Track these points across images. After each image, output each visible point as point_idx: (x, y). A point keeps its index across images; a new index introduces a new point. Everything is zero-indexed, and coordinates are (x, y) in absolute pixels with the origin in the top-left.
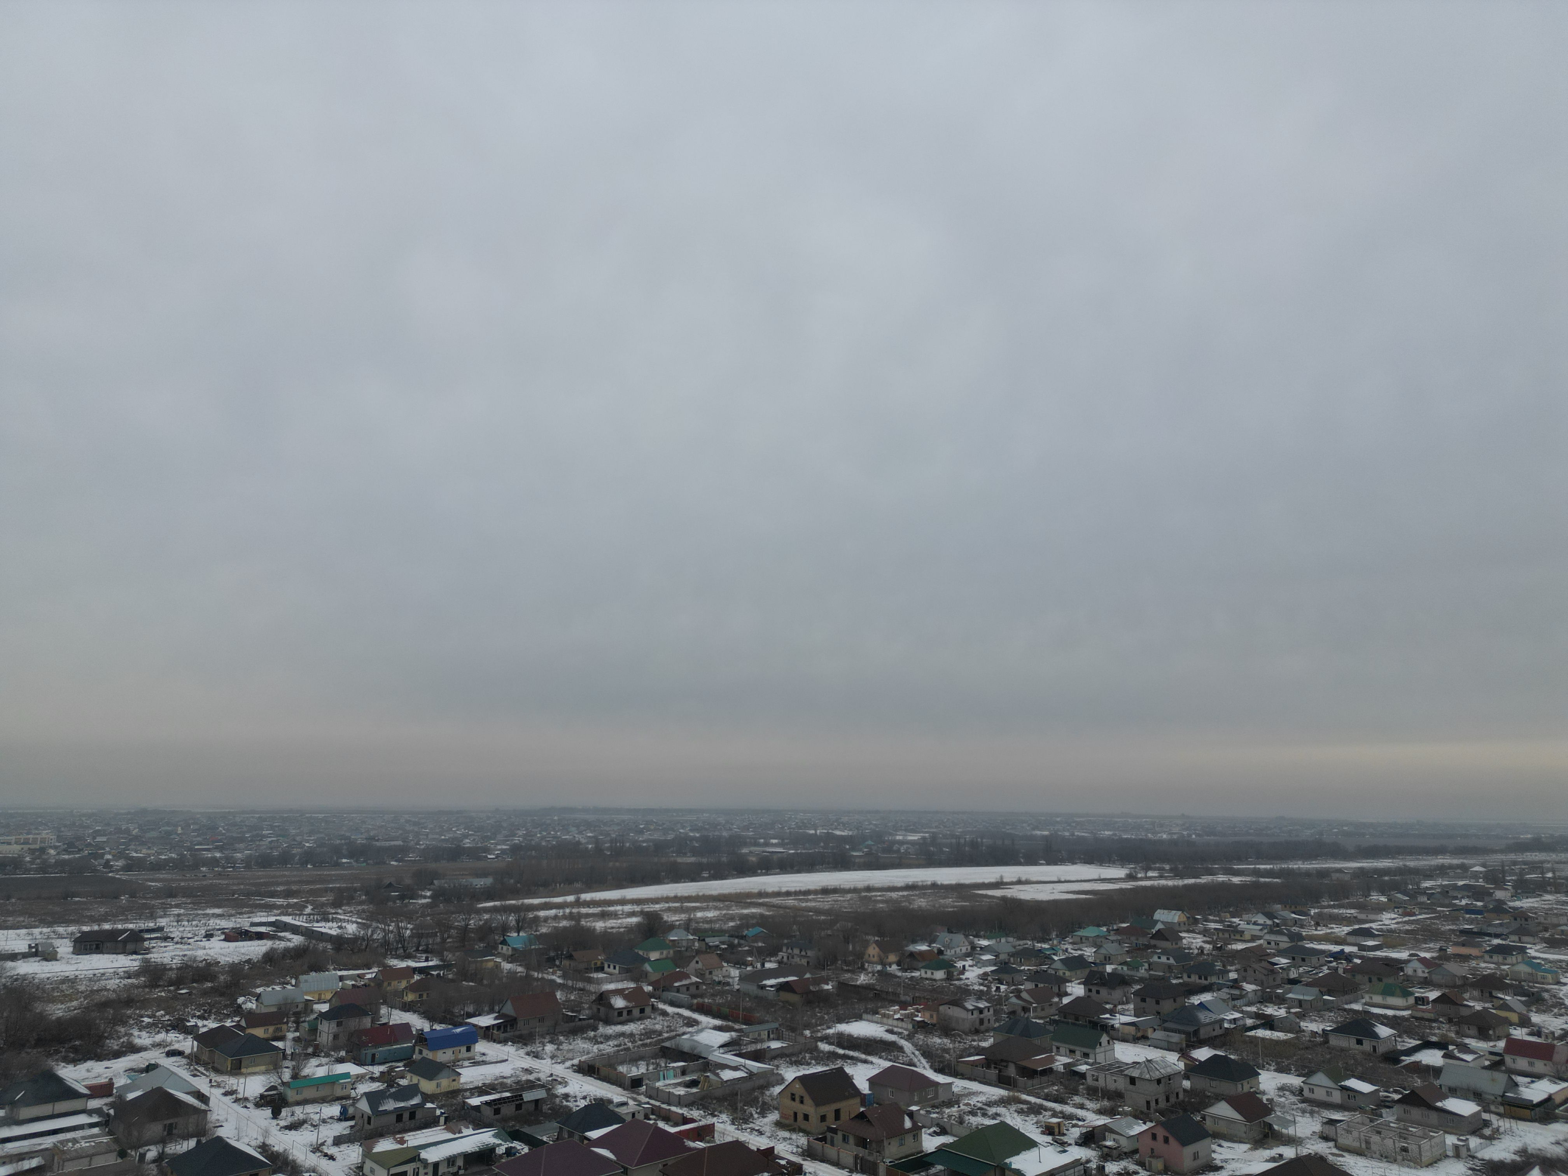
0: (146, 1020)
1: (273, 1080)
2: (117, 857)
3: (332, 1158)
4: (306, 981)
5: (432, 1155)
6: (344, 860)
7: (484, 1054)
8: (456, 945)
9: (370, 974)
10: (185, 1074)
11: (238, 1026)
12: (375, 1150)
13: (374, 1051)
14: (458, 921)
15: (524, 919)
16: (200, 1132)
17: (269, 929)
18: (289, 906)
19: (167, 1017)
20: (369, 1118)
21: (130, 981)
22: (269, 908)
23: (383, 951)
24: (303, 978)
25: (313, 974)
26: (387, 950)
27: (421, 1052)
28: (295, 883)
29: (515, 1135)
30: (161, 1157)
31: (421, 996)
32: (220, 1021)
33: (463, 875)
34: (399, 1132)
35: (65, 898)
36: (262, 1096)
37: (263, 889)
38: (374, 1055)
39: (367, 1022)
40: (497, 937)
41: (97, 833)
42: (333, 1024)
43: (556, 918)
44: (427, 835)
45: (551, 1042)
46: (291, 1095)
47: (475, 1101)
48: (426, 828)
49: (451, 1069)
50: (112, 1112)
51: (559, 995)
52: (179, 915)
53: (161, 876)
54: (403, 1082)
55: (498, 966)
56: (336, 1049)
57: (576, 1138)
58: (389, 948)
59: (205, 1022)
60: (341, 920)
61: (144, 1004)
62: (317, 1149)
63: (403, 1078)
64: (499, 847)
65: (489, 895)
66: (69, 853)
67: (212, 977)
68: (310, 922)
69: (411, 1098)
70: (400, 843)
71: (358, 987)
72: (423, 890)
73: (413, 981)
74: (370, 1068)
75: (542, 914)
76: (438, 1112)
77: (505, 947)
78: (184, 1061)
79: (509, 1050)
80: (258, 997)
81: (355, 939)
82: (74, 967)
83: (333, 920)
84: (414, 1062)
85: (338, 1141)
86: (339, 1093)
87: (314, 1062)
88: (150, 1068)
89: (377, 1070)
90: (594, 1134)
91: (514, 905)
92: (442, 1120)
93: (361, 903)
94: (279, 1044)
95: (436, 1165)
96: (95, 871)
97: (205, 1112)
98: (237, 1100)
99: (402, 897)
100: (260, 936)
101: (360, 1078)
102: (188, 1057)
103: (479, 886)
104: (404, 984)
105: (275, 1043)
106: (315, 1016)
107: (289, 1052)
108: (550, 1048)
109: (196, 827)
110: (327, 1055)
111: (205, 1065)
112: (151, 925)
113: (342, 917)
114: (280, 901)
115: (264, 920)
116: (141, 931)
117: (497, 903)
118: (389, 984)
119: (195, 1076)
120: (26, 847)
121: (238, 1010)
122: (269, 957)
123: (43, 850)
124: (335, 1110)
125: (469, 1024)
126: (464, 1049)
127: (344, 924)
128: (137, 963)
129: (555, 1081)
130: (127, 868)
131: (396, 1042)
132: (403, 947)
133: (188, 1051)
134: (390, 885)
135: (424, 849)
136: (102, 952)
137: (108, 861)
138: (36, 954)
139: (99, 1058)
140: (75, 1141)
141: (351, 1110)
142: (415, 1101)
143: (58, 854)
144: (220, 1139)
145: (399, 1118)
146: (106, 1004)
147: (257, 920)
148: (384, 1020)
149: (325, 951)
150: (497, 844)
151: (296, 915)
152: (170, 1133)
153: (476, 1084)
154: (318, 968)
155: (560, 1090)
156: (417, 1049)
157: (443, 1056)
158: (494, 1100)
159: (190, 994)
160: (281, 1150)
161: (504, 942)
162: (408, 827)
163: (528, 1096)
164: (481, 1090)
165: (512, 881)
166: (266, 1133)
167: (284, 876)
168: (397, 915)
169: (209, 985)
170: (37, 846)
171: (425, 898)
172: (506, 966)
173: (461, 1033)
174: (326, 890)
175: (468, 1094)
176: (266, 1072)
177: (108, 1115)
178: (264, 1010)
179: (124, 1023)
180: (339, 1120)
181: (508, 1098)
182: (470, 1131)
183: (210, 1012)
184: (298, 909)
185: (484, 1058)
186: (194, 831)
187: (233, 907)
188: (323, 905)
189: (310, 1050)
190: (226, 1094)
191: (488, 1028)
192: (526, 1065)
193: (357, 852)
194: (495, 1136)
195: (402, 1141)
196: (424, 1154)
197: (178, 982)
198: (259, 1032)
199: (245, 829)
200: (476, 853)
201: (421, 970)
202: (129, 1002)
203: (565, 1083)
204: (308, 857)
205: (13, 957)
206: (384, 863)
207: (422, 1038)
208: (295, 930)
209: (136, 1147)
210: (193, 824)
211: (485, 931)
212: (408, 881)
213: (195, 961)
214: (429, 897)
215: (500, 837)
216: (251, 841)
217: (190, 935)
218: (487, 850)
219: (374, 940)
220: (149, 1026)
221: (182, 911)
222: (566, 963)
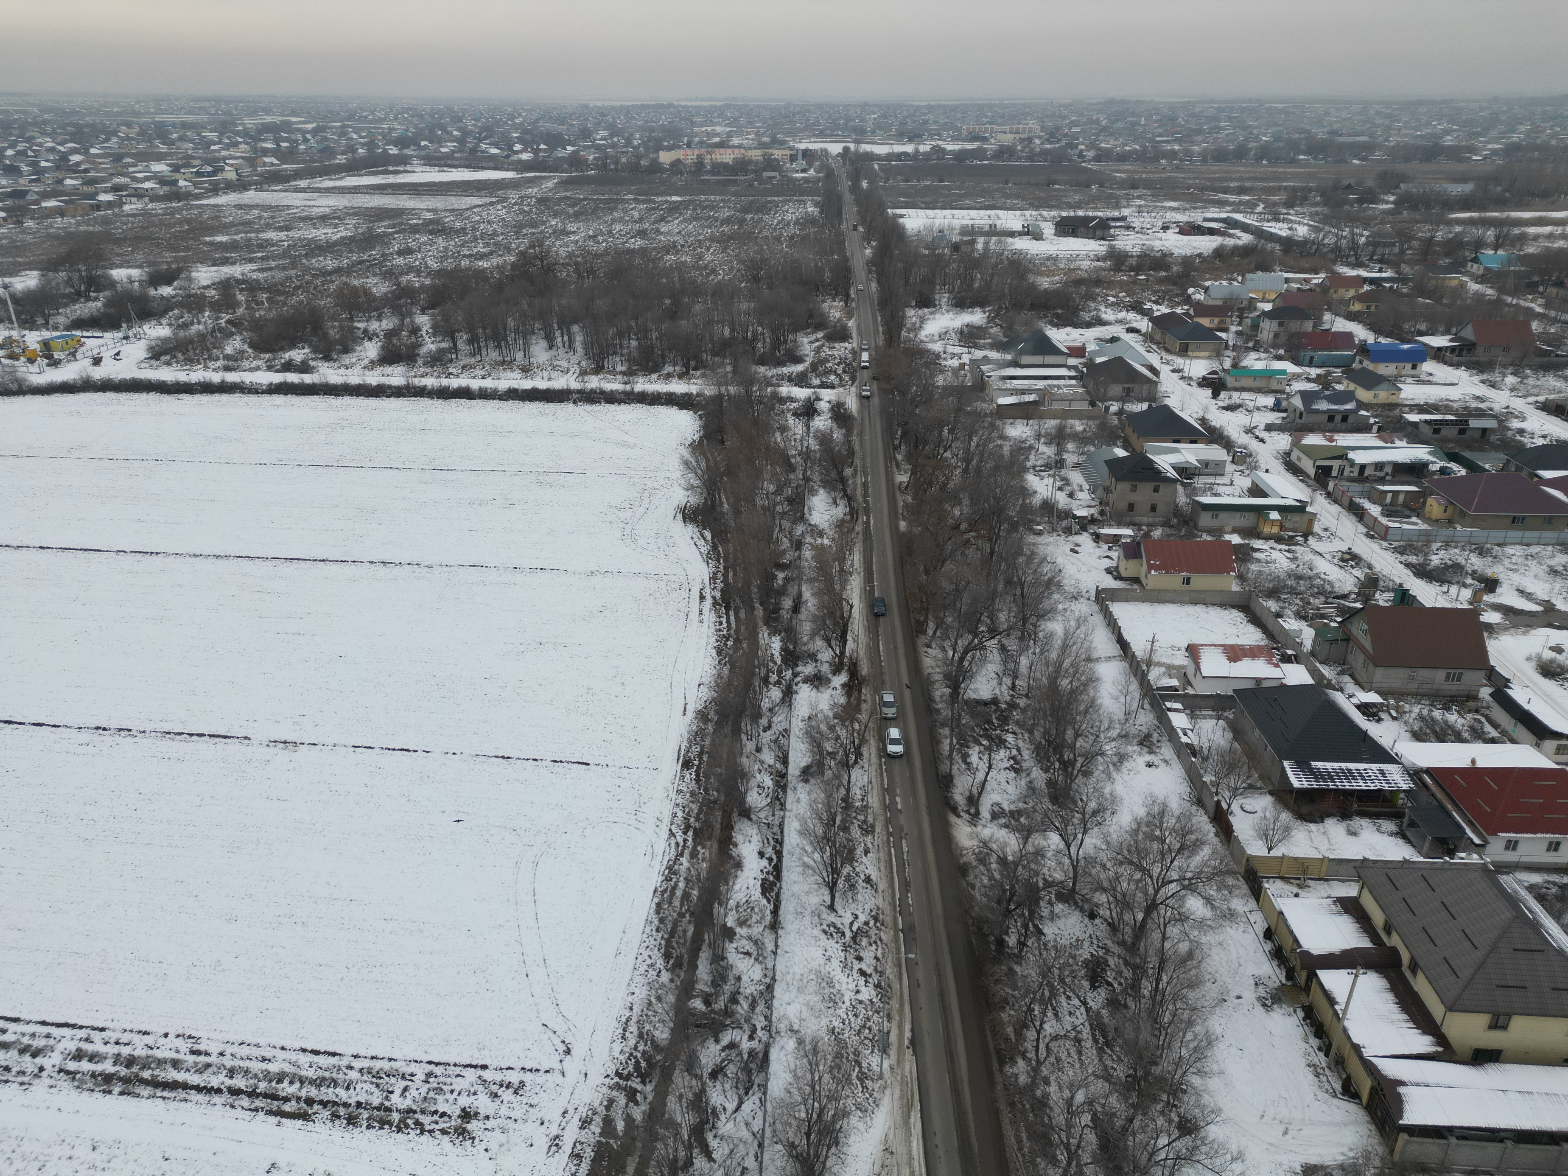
0: (1112, 299)
1: (1215, 365)
2: (1090, 147)
3: (1262, 441)
4: (1252, 280)
5: (1360, 458)
6: (1302, 157)
7: (1431, 374)
8: (1416, 257)
9: (1317, 279)
10: (1141, 349)
11: (1187, 314)
12: (1303, 442)
13: (1312, 354)
14: (1423, 231)
15: (1507, 235)
16: (1152, 398)
17: (1221, 225)
18: (1241, 203)
19: (1128, 299)
20: (1301, 414)
21: (1098, 263)
22: (1221, 204)
23: (1333, 256)
24: (1249, 276)
25: (1259, 273)
26: (1337, 257)
27: (1361, 362)
28: (1248, 179)
29: (1453, 457)
30: (1120, 412)
31: (1369, 307)
32: (1172, 307)
33: (1437, 179)
34: (1329, 431)
35: (1048, 185)
36: (1204, 378)
37: (1217, 184)
38: (1312, 358)
39: (1309, 326)
40: (1467, 254)
41: (1073, 124)
42: (1275, 324)
43: (1550, 236)
44: (1399, 130)
45: (1514, 374)
46: (1230, 381)
47: (1414, 418)
48: (1399, 121)
49: (1393, 383)
50: (1085, 370)
51: (1535, 325)
52: (1140, 206)
53: (1126, 167)
54: (1339, 387)
55: (1463, 285)
56: (1276, 346)
57: (1524, 473)
58: (1339, 254)
59: (1159, 307)
60: (1292, 221)
61: (1110, 285)
62: (1250, 431)
63: (1339, 383)
64: (1490, 146)
65: (1466, 203)
66: (1051, 143)
67: (1167, 268)
68: (1261, 221)
69: (1346, 403)
70: (1365, 139)
71: (1303, 291)
72: (1386, 194)
73: (1362, 291)
74: (1307, 369)
75: (1532, 230)
76: (1372, 421)
77: (1475, 266)
78: (1141, 338)
79: (1461, 375)
80: (1207, 289)
81: (1305, 242)
82: (1055, 247)
83: (1284, 221)
84: (1353, 370)
85: (1269, 428)
86: (1274, 386)
87: (1253, 355)
88: (1114, 340)
89: (1314, 372)
90: (1548, 474)
91: (1496, 218)
92: (1375, 428)
93: (1316, 204)
94: (1223, 335)
95: (1363, 467)
96: (1071, 160)
97: (1156, 383)
98: (1182, 378)
99: (1360, 201)
100: (1211, 232)
101: (1296, 377)
102: (1144, 335)
103: (1454, 193)
104: (1351, 293)
105: (1219, 334)
106: (1258, 313)
107: (1231, 343)
108: (1511, 380)
109: (1159, 117)
110: (1266, 351)
111: (1158, 344)
112: (1116, 214)
113: (1293, 218)
114: (1232, 198)
115: (1216, 216)
116: (1108, 219)
117: (1475, 215)
118: (1336, 292)
119: (1149, 352)
120: (1018, 136)
121: (1188, 300)
122: (1219, 253)
123: (1030, 140)
124: (1270, 401)
125: (1419, 342)
126: (1409, 366)
127: (1295, 226)
128: (1104, 248)
129: (1510, 414)
130: (1097, 159)
131: (1337, 349)
132: (1356, 255)
133: (1144, 330)
134: (1349, 187)
135: (1393, 147)
136: (1076, 236)
137: (1081, 151)
138: (1028, 233)
139: (1076, 326)
140: (1059, 387)
141: (1284, 404)
142: (1350, 406)
143: (1042, 143)
144: (1167, 407)
145: (1331, 418)
146: (1079, 282)
147: (1209, 215)
148: (1326, 326)
149: (1272, 251)
150: (1487, 142)
151: (1247, 213)
152: (1128, 395)
153: (1417, 402)
154: (1265, 267)
155: (1515, 424)
156: (1358, 358)
157: (1385, 369)
158: (1436, 421)
159: (1147, 280)
160: (1218, 426)
161: (1475, 260)
162: (1379, 121)
163: (1474, 423)
164: (1422, 409)
165: (1499, 189)
166: (1206, 409)
167: (1238, 172)
168: (1353, 220)
169: (1164, 274)
170: (1026, 136)
171: (1387, 203)
172: (1474, 287)
173: (1408, 350)
174: (1279, 189)
175: (1407, 409)
176: (1209, 358)
177: (1082, 372)
178: (1211, 303)
179: (1094, 300)
180: (1272, 410)
181: (1451, 421)
182: (1404, 444)
183: (1163, 299)
184: (1250, 207)
185: (1430, 378)
186: (1156, 122)
187: (1188, 201)
188: (1275, 204)
189: (1251, 344)
190: (1174, 371)
191: (1440, 349)
192: (1478, 393)
193: (1316, 148)
194: (1430, 453)
195: (1331, 440)
196: (1351, 455)
197: (1138, 269)
198: (1205, 322)
199: (1203, 120)
200: (1456, 154)
201: (1372, 281)
202: (1098, 282)
203: (1522, 418)
204: (1265, 153)
205: (1012, 234)
206: (1345, 162)
207: (1364, 349)
208: (1245, 228)
209: (1103, 400)
210: (1156, 114)
211: (1454, 246)
212: (1370, 183)
213: (1152, 250)
214: (1392, 203)
215: (1493, 134)
216: (1209, 133)
217: (1149, 226)
218: (1473, 150)
219: (1324, 245)
220: (1113, 304)
221: (1143, 203)
222: (1553, 291)
